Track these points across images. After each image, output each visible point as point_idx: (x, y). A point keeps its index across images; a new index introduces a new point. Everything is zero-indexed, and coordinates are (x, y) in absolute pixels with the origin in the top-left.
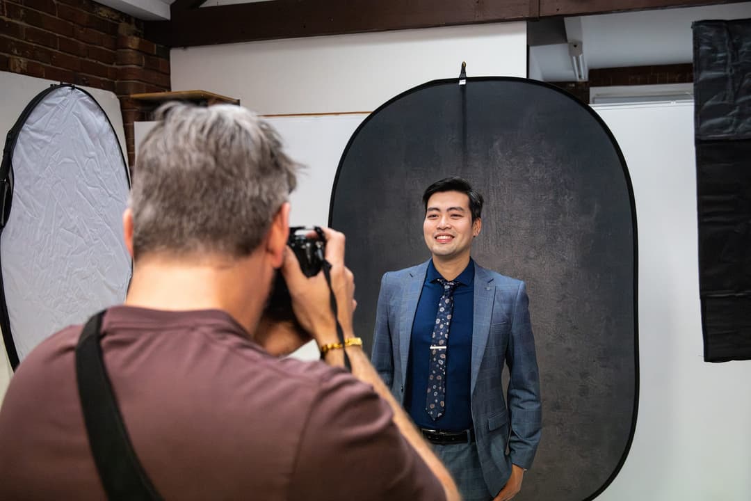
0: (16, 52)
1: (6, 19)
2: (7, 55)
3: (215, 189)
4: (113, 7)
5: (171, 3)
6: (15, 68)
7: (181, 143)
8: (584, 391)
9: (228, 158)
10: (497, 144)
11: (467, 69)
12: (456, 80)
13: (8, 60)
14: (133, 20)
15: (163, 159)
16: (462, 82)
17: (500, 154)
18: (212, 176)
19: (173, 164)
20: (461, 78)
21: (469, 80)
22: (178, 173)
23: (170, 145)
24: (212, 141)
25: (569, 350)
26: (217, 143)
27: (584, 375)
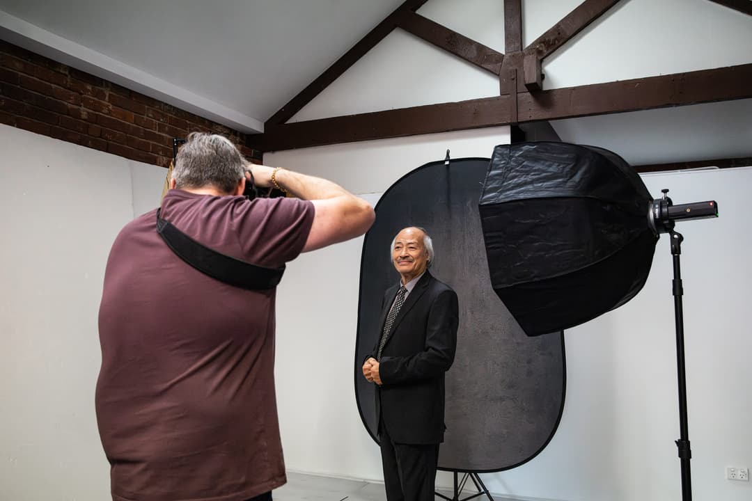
0: (161, 153)
1: (157, 132)
2: (156, 155)
3: (216, 163)
4: (225, 125)
5: (265, 121)
6: (160, 163)
7: (201, 145)
8: (530, 373)
9: (221, 152)
10: (469, 203)
11: (450, 154)
12: (443, 162)
13: (156, 158)
14: (238, 133)
15: (193, 152)
16: (447, 163)
17: (471, 209)
18: (214, 158)
19: (198, 153)
20: (446, 160)
21: (451, 161)
22: (200, 157)
23: (196, 146)
24: (215, 145)
25: (518, 343)
26: (217, 146)
27: (529, 362)
